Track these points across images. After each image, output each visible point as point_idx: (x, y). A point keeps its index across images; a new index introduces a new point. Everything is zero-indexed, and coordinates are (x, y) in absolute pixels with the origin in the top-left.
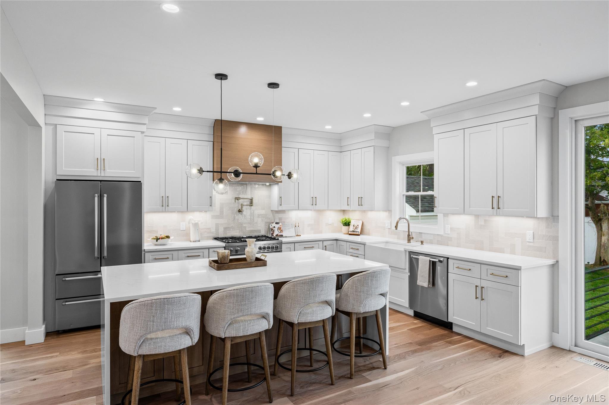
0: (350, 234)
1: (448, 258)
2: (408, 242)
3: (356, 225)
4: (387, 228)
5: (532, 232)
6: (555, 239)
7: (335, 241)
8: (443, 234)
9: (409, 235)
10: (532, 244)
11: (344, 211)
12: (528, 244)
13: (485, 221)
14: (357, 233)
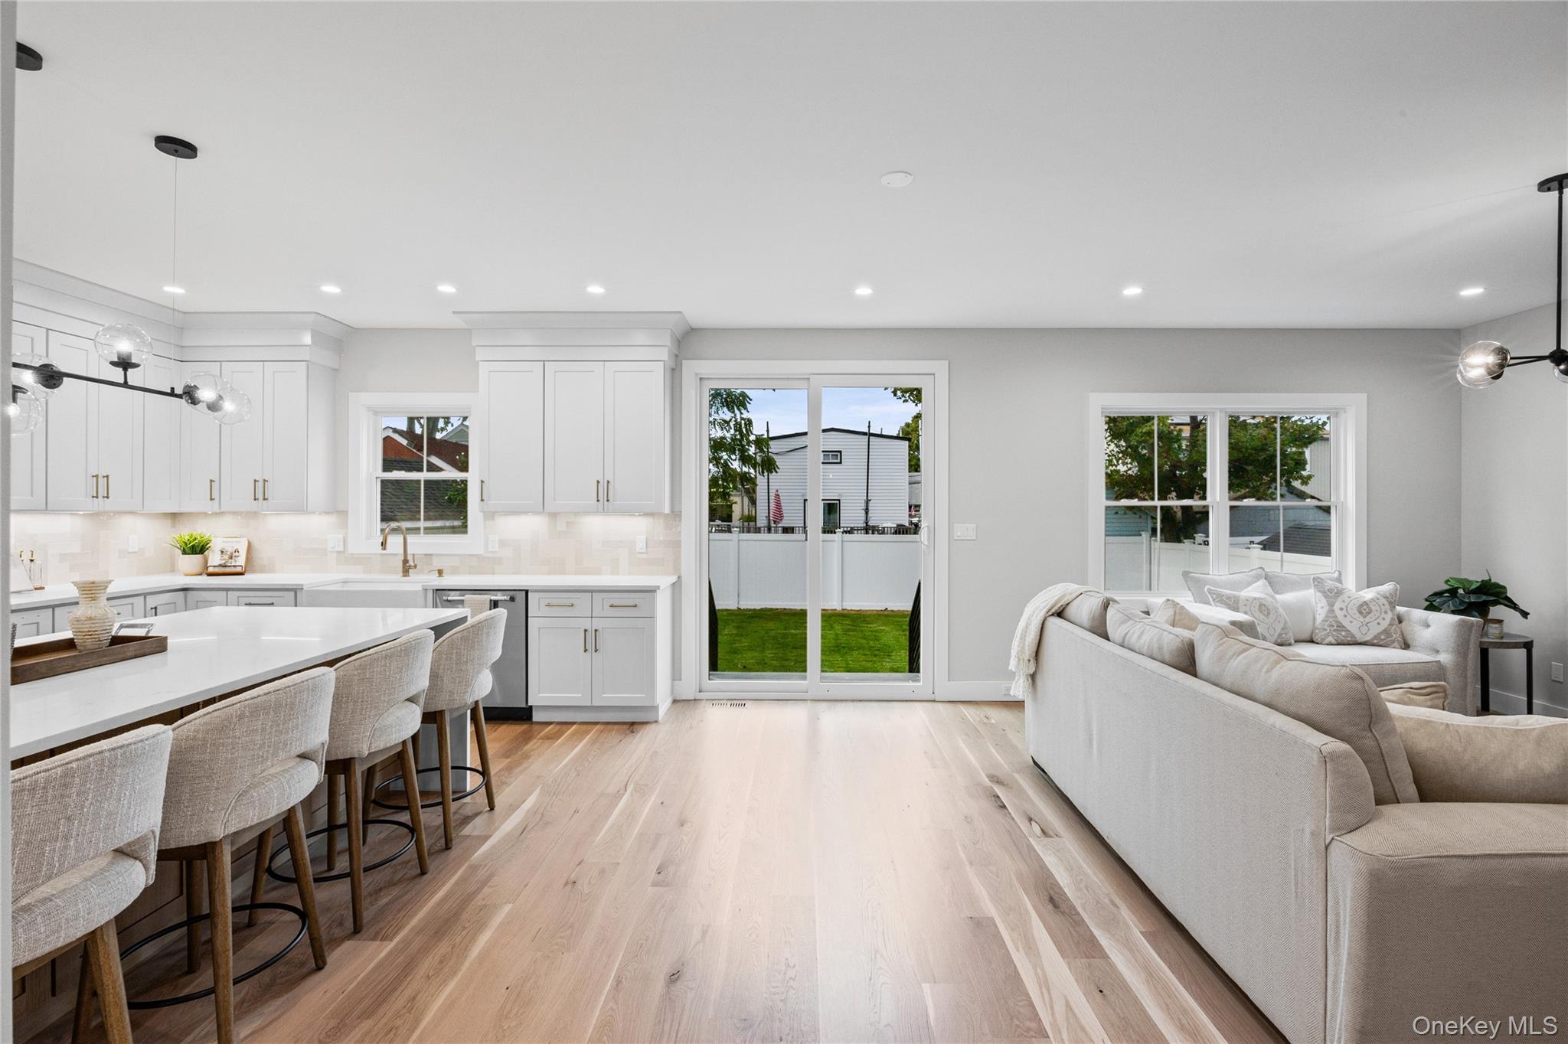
0: (210, 575)
1: (527, 592)
2: (404, 576)
3: (230, 550)
4: (332, 552)
5: (644, 537)
6: (677, 544)
7: (181, 593)
8: (481, 553)
9: (405, 561)
10: (645, 556)
11: (174, 516)
12: (639, 556)
13: (568, 524)
14: (239, 569)
